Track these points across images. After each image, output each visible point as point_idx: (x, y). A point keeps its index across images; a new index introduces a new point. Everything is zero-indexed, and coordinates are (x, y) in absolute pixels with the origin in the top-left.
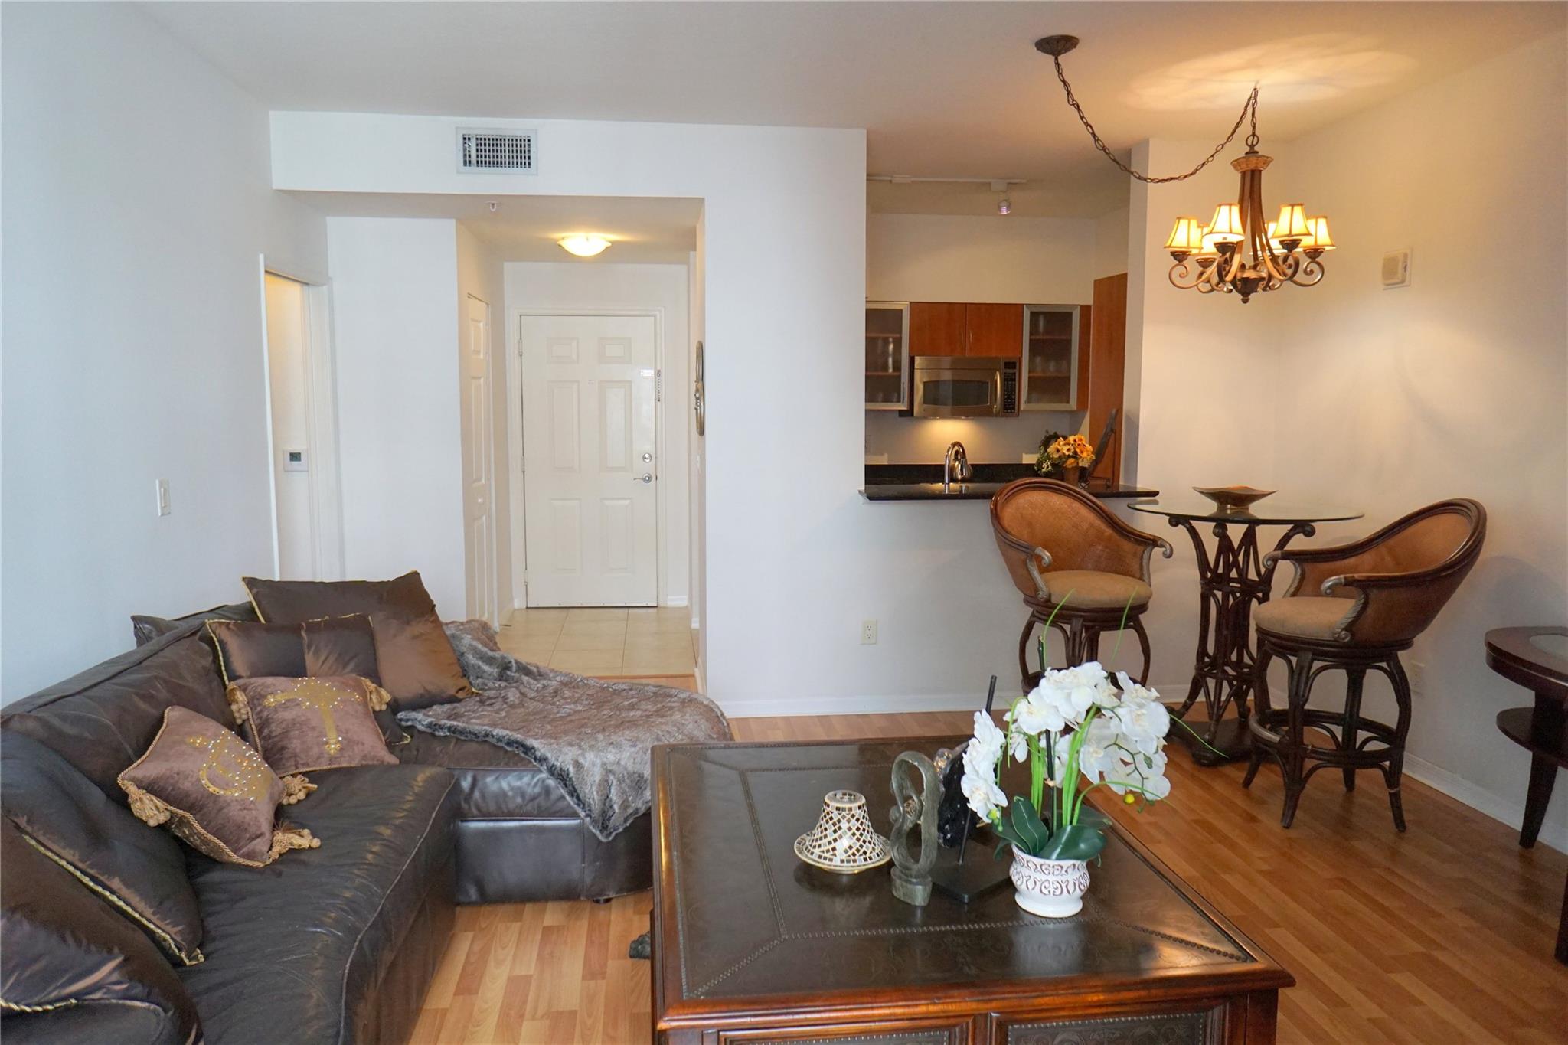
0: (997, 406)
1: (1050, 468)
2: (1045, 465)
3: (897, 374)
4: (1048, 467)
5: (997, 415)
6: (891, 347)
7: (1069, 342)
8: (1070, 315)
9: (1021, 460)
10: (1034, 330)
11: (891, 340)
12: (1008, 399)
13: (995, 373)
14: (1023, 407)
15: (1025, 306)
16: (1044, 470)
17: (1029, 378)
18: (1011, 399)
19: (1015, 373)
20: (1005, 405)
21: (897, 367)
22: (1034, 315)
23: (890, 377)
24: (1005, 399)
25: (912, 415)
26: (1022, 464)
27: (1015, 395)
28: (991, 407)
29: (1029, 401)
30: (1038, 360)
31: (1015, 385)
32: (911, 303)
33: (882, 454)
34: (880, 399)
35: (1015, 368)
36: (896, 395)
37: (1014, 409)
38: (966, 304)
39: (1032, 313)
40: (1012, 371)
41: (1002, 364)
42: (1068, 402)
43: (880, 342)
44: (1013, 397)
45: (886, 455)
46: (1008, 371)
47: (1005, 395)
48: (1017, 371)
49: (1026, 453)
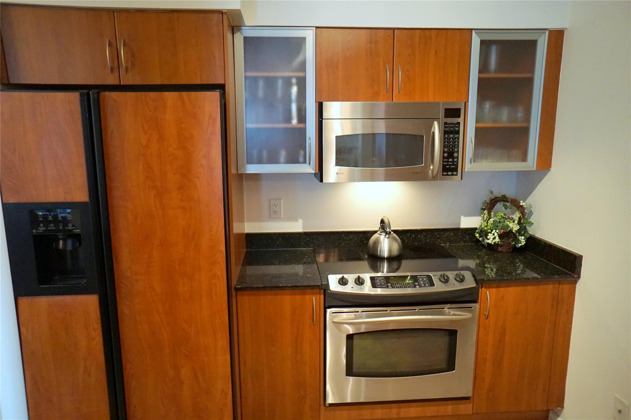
0: (436, 166)
1: (497, 238)
2: (490, 236)
3: (301, 125)
4: (494, 238)
5: (434, 178)
6: (294, 90)
7: (530, 81)
8: (533, 44)
9: (459, 223)
10: (483, 67)
11: (294, 81)
12: (448, 158)
13: (433, 123)
14: (468, 166)
15: (473, 32)
16: (490, 241)
17: (477, 129)
18: (453, 158)
19: (459, 123)
20: (444, 166)
21: (302, 118)
22: (485, 45)
23: (293, 129)
24: (444, 158)
25: (321, 181)
26: (459, 229)
27: (458, 152)
28: (427, 167)
29: (476, 157)
30: (487, 105)
31: (458, 138)
32: (316, 27)
33: (296, 220)
34: (282, 159)
35: (459, 117)
36: (302, 153)
37: (456, 170)
38: (394, 29)
39: (483, 42)
40: (455, 120)
41: (442, 114)
42: (524, 158)
43: (280, 83)
44: (456, 155)
45: (300, 222)
46: (450, 120)
47: (444, 152)
48: (461, 120)
49: (466, 215)
